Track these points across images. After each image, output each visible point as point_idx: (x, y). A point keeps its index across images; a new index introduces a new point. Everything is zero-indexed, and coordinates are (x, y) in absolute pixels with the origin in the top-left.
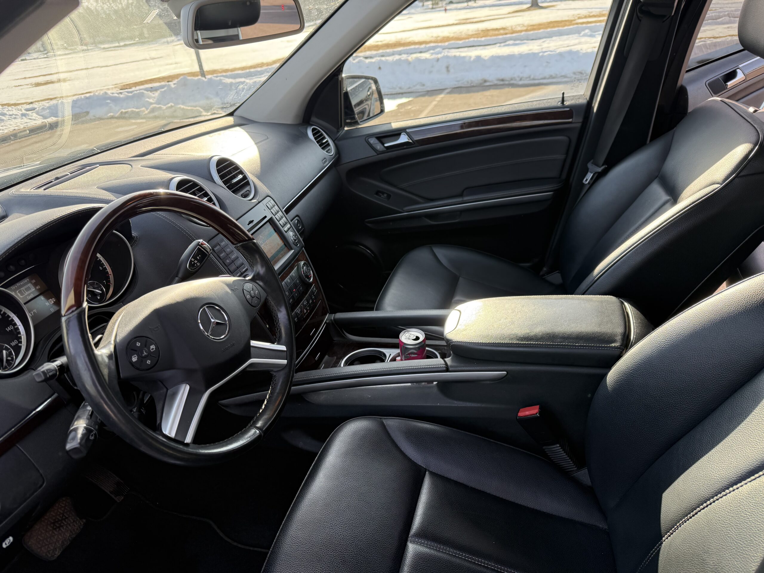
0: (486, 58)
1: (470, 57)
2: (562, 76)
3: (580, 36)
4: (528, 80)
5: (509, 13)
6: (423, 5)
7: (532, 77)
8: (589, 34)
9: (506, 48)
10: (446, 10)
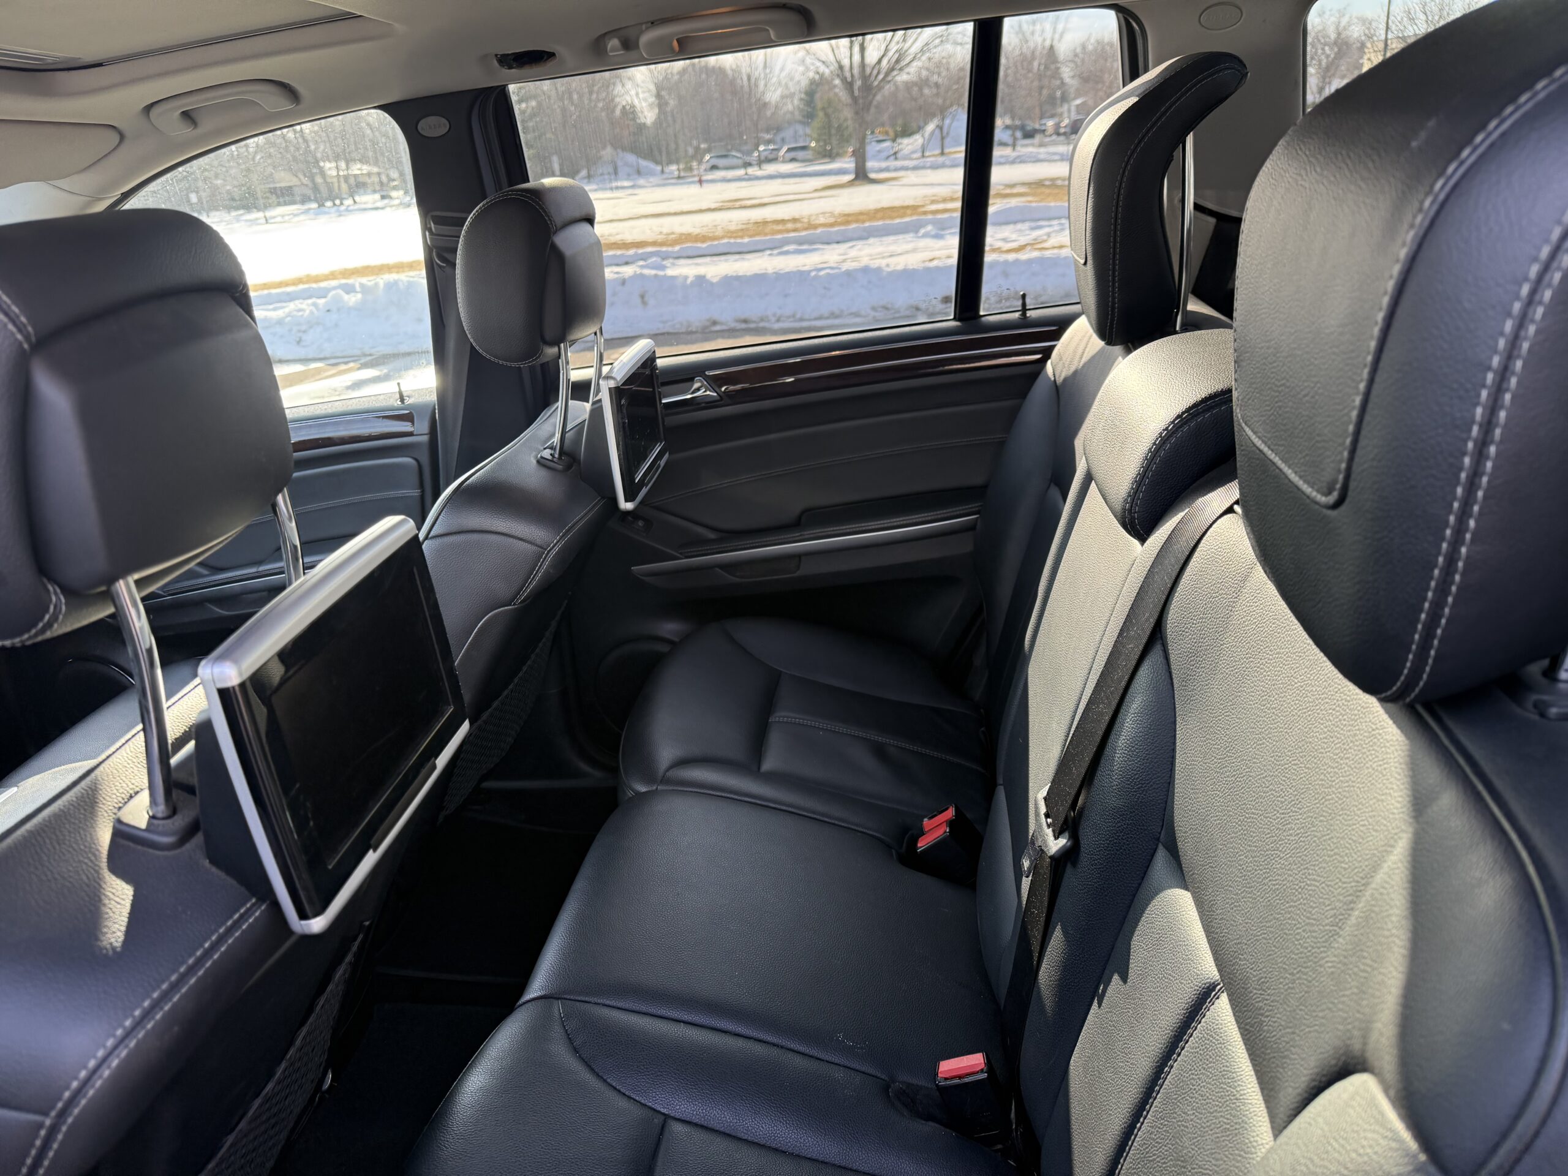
0: (715, 280)
1: (686, 278)
2: (851, 314)
3: (919, 237)
4: (791, 322)
5: (816, 190)
6: (663, 172)
7: (798, 316)
8: (933, 233)
9: (782, 258)
10: (701, 182)
